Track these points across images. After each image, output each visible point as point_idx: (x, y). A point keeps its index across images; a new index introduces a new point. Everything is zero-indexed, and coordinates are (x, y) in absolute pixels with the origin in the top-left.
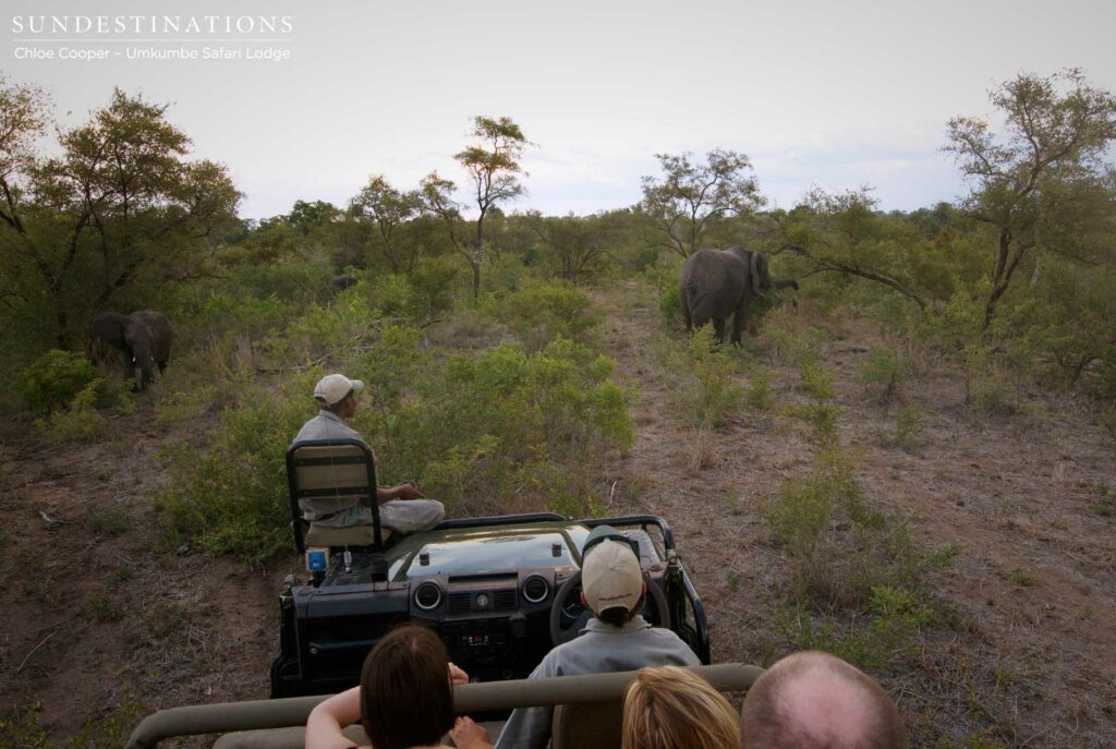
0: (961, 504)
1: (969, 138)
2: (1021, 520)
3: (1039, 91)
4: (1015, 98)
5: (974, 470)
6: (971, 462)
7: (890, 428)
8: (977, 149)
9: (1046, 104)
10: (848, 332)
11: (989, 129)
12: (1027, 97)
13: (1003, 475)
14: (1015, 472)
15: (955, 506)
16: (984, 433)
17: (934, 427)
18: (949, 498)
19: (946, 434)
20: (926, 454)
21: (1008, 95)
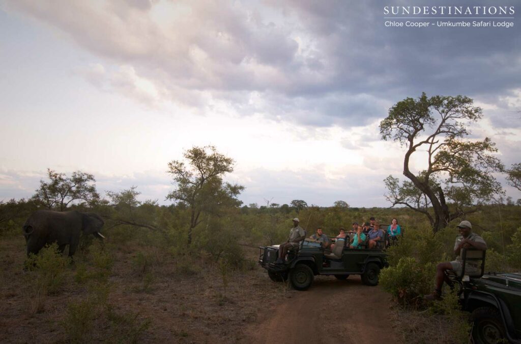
0: (165, 310)
1: (177, 169)
2: (189, 312)
3: (201, 154)
4: (193, 155)
5: (174, 297)
6: (173, 294)
7: (141, 285)
8: (180, 172)
9: (204, 158)
10: (134, 250)
11: (185, 166)
12: (197, 155)
13: (185, 297)
14: (191, 295)
15: (163, 311)
16: (181, 282)
17: (162, 282)
18: (161, 308)
19: (166, 284)
20: (155, 293)
21: (190, 154)
